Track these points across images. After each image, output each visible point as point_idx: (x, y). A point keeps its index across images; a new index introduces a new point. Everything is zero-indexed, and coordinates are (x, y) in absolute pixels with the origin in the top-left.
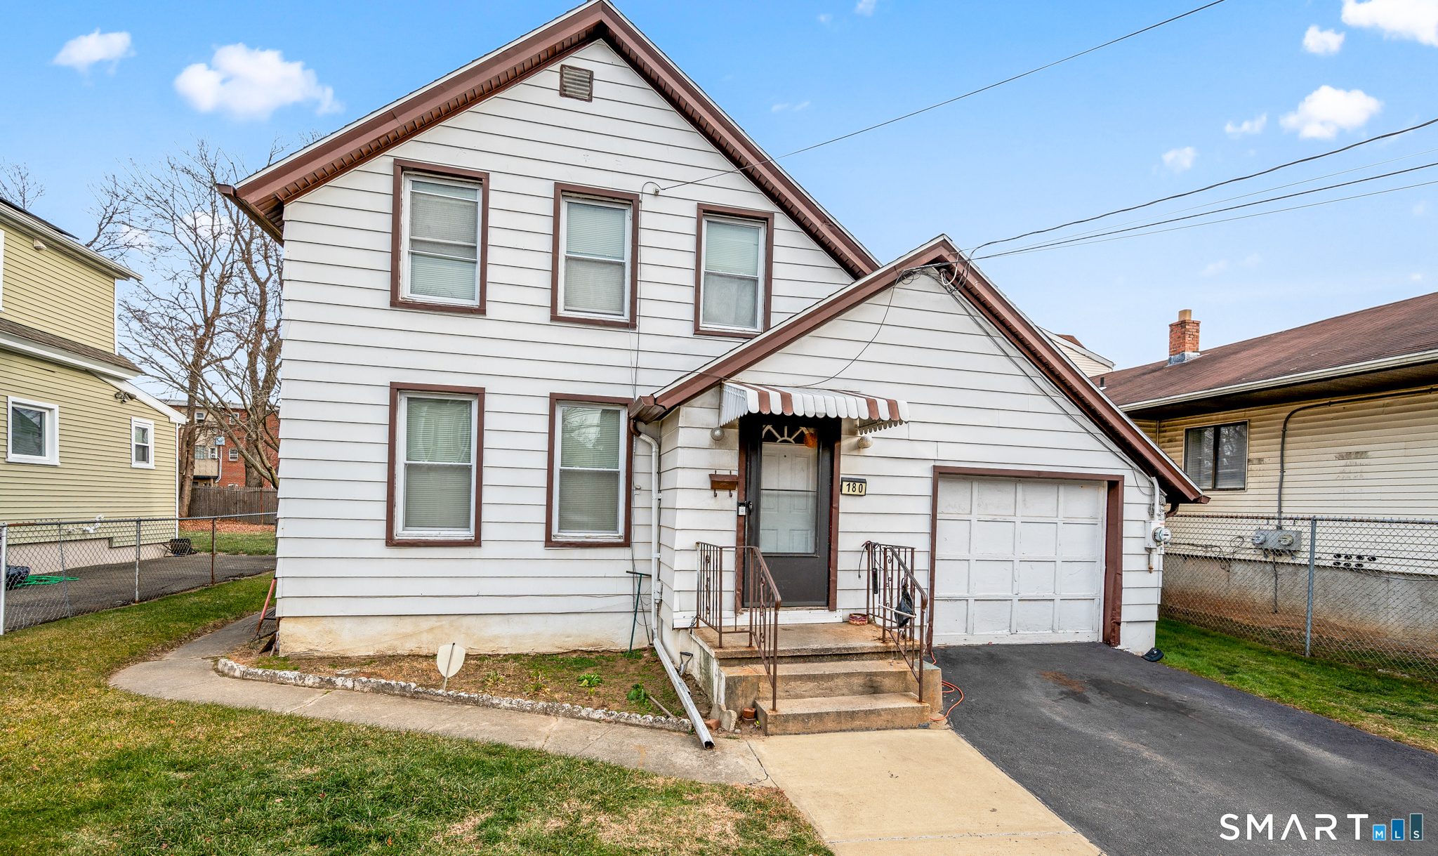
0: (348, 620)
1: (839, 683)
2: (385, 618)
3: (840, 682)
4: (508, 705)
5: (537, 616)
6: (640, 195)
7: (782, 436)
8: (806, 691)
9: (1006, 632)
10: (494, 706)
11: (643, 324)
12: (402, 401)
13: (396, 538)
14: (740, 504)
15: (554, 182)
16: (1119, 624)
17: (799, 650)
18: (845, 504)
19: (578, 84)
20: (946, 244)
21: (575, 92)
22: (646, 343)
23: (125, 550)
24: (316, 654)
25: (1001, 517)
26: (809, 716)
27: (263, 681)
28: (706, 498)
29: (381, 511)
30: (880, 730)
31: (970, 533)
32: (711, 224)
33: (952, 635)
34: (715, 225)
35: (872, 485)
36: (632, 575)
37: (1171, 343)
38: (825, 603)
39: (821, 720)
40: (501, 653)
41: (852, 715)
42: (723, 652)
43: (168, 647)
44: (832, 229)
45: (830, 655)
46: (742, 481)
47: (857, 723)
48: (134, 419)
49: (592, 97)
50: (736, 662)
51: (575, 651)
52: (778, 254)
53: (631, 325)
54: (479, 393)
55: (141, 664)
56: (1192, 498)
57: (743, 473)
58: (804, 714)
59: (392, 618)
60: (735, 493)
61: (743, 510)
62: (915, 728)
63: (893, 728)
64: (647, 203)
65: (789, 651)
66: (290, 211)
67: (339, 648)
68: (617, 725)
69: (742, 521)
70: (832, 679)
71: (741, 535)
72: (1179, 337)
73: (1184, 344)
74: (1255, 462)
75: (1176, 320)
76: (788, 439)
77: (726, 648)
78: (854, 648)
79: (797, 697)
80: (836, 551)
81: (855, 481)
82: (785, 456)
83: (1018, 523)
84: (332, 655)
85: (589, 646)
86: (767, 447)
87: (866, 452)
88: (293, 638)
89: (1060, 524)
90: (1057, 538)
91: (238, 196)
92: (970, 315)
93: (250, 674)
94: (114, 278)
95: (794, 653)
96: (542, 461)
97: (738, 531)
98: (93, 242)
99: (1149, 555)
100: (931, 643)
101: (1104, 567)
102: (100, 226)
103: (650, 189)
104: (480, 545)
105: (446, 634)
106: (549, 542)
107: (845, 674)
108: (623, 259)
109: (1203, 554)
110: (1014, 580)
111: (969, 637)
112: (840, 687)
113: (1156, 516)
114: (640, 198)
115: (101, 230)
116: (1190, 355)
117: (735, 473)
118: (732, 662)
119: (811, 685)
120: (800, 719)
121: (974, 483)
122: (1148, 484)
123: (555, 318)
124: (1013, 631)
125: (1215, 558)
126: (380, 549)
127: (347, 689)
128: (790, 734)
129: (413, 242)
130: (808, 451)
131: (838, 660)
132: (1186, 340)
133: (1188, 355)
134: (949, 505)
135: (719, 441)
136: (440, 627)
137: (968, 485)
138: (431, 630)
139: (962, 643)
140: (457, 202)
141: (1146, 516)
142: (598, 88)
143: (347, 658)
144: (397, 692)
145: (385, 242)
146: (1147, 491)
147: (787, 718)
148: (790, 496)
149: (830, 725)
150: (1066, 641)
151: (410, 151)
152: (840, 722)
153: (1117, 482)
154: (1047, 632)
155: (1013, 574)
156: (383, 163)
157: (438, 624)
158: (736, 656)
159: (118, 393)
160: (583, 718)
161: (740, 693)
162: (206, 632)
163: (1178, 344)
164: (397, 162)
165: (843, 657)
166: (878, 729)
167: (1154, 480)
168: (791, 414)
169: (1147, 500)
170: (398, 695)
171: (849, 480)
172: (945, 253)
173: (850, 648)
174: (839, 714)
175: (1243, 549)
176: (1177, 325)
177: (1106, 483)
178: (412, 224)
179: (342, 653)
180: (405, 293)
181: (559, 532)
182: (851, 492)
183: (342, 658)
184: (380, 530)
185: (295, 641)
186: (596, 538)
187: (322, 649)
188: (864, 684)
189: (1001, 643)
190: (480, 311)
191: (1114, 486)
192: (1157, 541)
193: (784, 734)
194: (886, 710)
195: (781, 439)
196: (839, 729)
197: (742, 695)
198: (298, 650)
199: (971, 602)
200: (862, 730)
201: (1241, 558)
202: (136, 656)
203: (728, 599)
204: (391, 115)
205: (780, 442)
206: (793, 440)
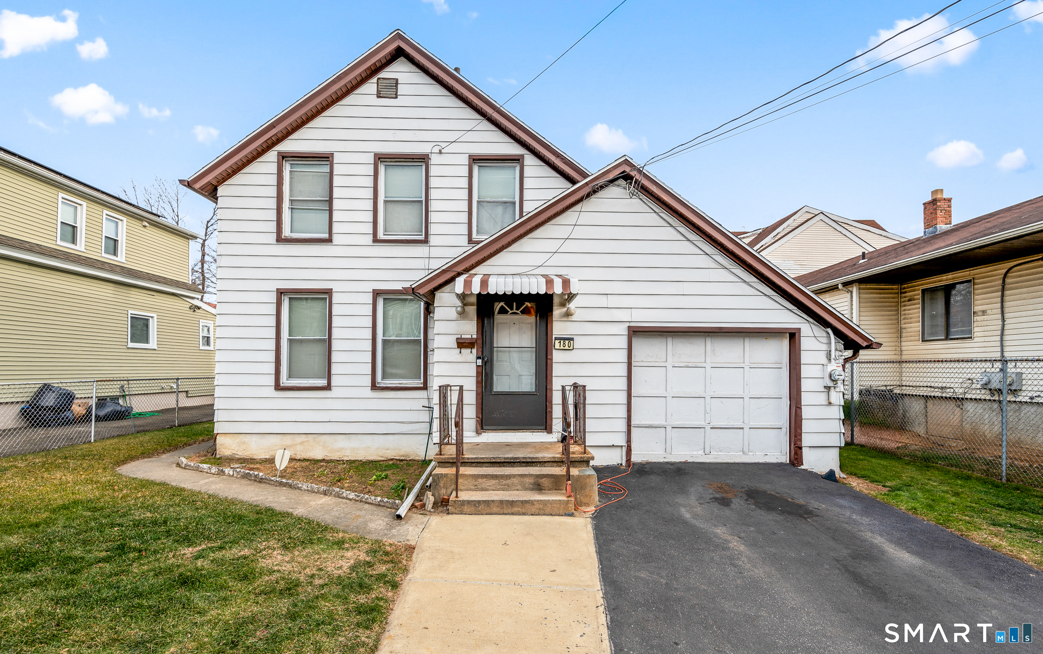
0: (254, 436)
1: (515, 482)
2: (275, 435)
3: (515, 480)
4: (306, 488)
5: (367, 435)
6: (430, 154)
7: (512, 309)
8: (489, 486)
9: (701, 452)
10: (299, 489)
11: (433, 240)
12: (286, 300)
13: (282, 385)
14: (478, 358)
15: (373, 153)
16: (801, 448)
17: (494, 458)
18: (557, 356)
19: (389, 89)
20: (627, 162)
21: (386, 94)
22: (435, 252)
23: (195, 398)
24: (237, 457)
25: (692, 364)
26: (479, 502)
27: (193, 470)
28: (455, 354)
29: (271, 368)
30: (534, 515)
31: (666, 376)
32: (482, 168)
33: (653, 454)
34: (484, 168)
35: (578, 342)
36: (428, 409)
37: (925, 218)
38: (544, 427)
39: (488, 506)
40: (344, 459)
41: (512, 503)
42: (439, 458)
43: (167, 451)
44: (564, 161)
45: (518, 462)
46: (480, 342)
47: (515, 509)
48: (201, 320)
49: (397, 95)
50: (450, 465)
51: (392, 460)
52: (527, 183)
53: (426, 241)
54: (329, 292)
55: (146, 460)
56: (864, 344)
57: (480, 335)
58: (475, 501)
59: (279, 435)
60: (474, 351)
61: (480, 362)
62: (562, 515)
63: (544, 515)
64: (434, 159)
65: (487, 458)
66: (221, 191)
67: (250, 453)
68: (361, 504)
69: (480, 369)
70: (510, 478)
71: (480, 379)
72: (931, 213)
73: (936, 218)
74: (980, 313)
75: (930, 199)
76: (517, 311)
77: (444, 455)
78: (536, 458)
79: (483, 490)
80: (551, 390)
81: (564, 339)
82: (514, 324)
83: (708, 368)
84: (246, 457)
85: (401, 456)
86: (499, 318)
87: (573, 318)
88: (226, 446)
89: (747, 368)
90: (744, 379)
91: (190, 185)
92: (655, 212)
93: (188, 466)
94: (189, 239)
95: (491, 460)
96: (368, 334)
97: (477, 377)
98: (211, 219)
99: (828, 392)
100: (630, 459)
101: (789, 402)
102: (214, 209)
103: (436, 150)
104: (330, 389)
105: (311, 446)
106: (374, 387)
107: (520, 475)
108: (421, 198)
109: (940, 395)
110: (706, 412)
111: (668, 456)
112: (516, 484)
113: (832, 360)
114: (430, 157)
115: (215, 212)
116: (942, 227)
117: (475, 336)
118: (446, 465)
119: (493, 482)
120: (473, 504)
121: (668, 339)
122: (825, 334)
123: (376, 240)
124: (707, 451)
125: (950, 398)
126: (271, 392)
127: (230, 476)
128: (465, 514)
129: (291, 201)
130: (531, 319)
131: (525, 466)
132: (938, 215)
133: (940, 227)
134: (648, 355)
135: (462, 314)
136: (308, 441)
137: (664, 340)
138: (302, 443)
139: (661, 460)
140: (317, 174)
141: (824, 360)
142: (401, 89)
143: (254, 459)
144: (253, 478)
145: (273, 204)
146: (825, 340)
147: (464, 503)
148: (519, 351)
149: (495, 509)
150: (756, 461)
151: (286, 146)
152: (503, 508)
153: (795, 334)
154: (738, 453)
155: (705, 408)
156: (272, 156)
157: (306, 439)
158: (448, 461)
159: (191, 306)
160: (343, 498)
161: (442, 485)
162: (196, 443)
163: (931, 219)
164: (279, 153)
165: (529, 464)
166: (532, 515)
167: (829, 330)
168: (485, 293)
169: (825, 347)
170: (253, 480)
171: (560, 339)
172: (628, 169)
173: (533, 458)
174: (501, 502)
175: (973, 389)
176: (929, 203)
177: (788, 335)
178: (291, 190)
179: (251, 456)
180: (287, 232)
181: (382, 380)
182: (562, 347)
183: (251, 459)
184: (271, 380)
185: (225, 448)
186: (406, 384)
187: (240, 454)
188: (534, 483)
189: (696, 461)
190: (329, 240)
191: (793, 336)
192: (833, 381)
193: (461, 514)
194: (538, 501)
195: (511, 312)
196: (502, 512)
197: (444, 487)
198: (226, 454)
199: (669, 429)
200: (520, 515)
201: (977, 398)
202: (146, 454)
203: (470, 424)
204: (272, 126)
205: (511, 314)
206: (520, 312)
